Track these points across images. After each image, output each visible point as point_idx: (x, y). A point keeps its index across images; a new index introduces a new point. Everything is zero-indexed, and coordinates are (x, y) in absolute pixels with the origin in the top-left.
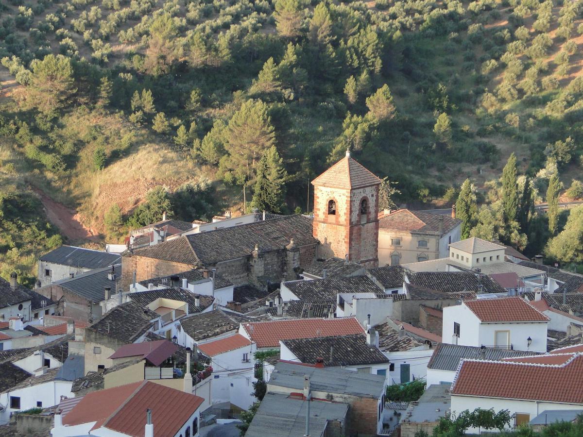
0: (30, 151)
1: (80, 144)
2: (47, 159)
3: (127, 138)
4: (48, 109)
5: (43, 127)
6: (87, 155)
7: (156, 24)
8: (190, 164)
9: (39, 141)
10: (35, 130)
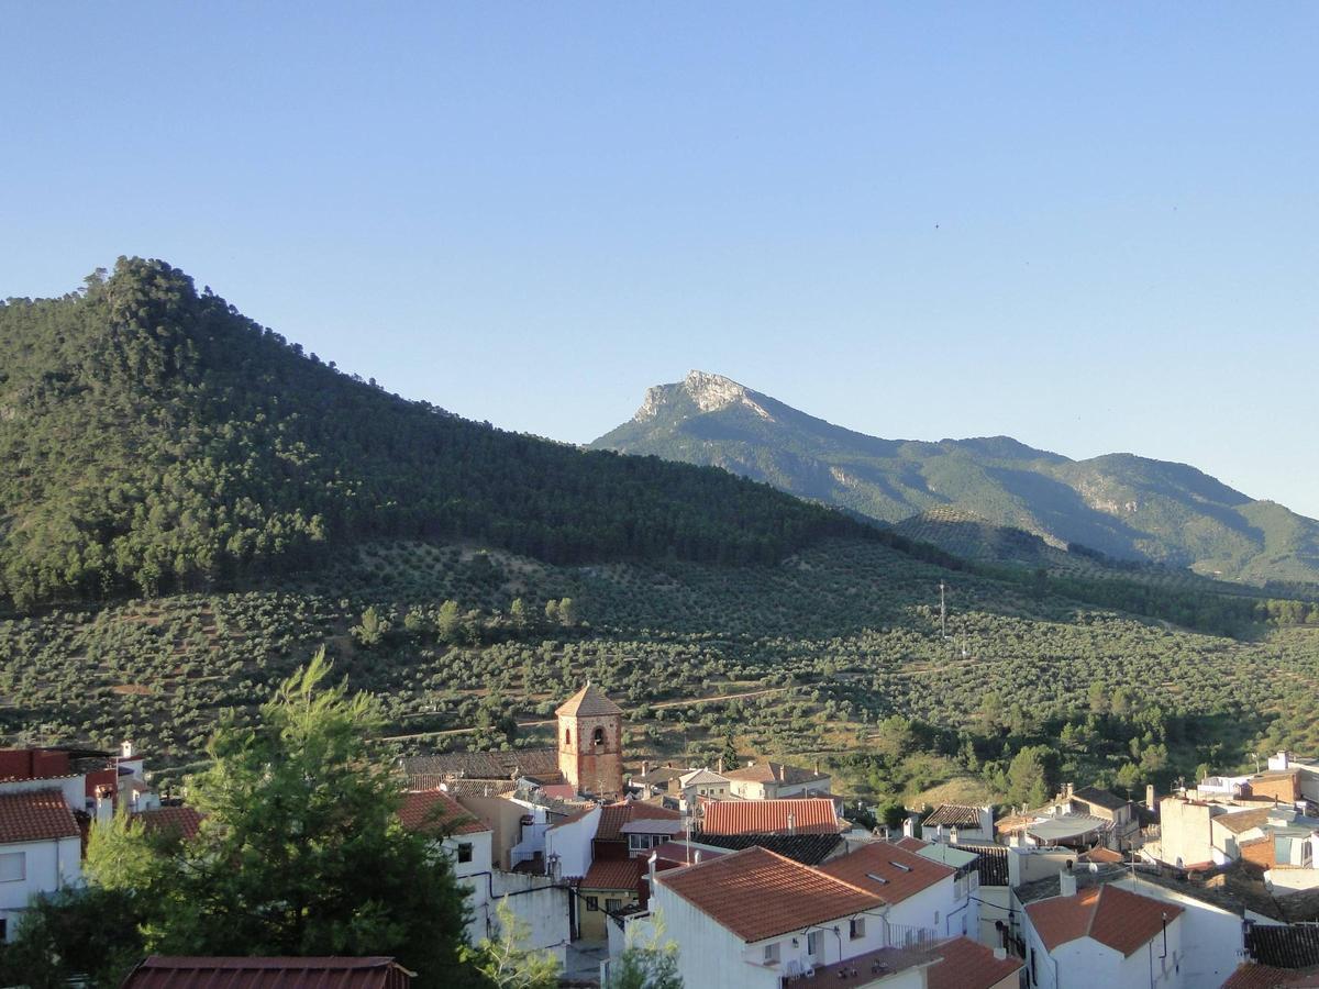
0: (872, 780)
1: (909, 777)
2: (883, 785)
3: (945, 771)
4: (894, 753)
5: (888, 765)
6: (912, 784)
7: (1023, 673)
8: (986, 792)
9: (881, 773)
10: (882, 766)
